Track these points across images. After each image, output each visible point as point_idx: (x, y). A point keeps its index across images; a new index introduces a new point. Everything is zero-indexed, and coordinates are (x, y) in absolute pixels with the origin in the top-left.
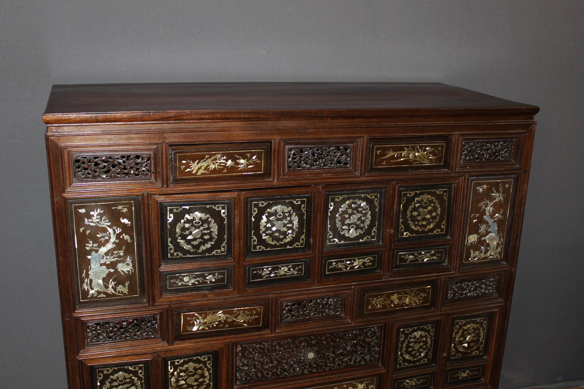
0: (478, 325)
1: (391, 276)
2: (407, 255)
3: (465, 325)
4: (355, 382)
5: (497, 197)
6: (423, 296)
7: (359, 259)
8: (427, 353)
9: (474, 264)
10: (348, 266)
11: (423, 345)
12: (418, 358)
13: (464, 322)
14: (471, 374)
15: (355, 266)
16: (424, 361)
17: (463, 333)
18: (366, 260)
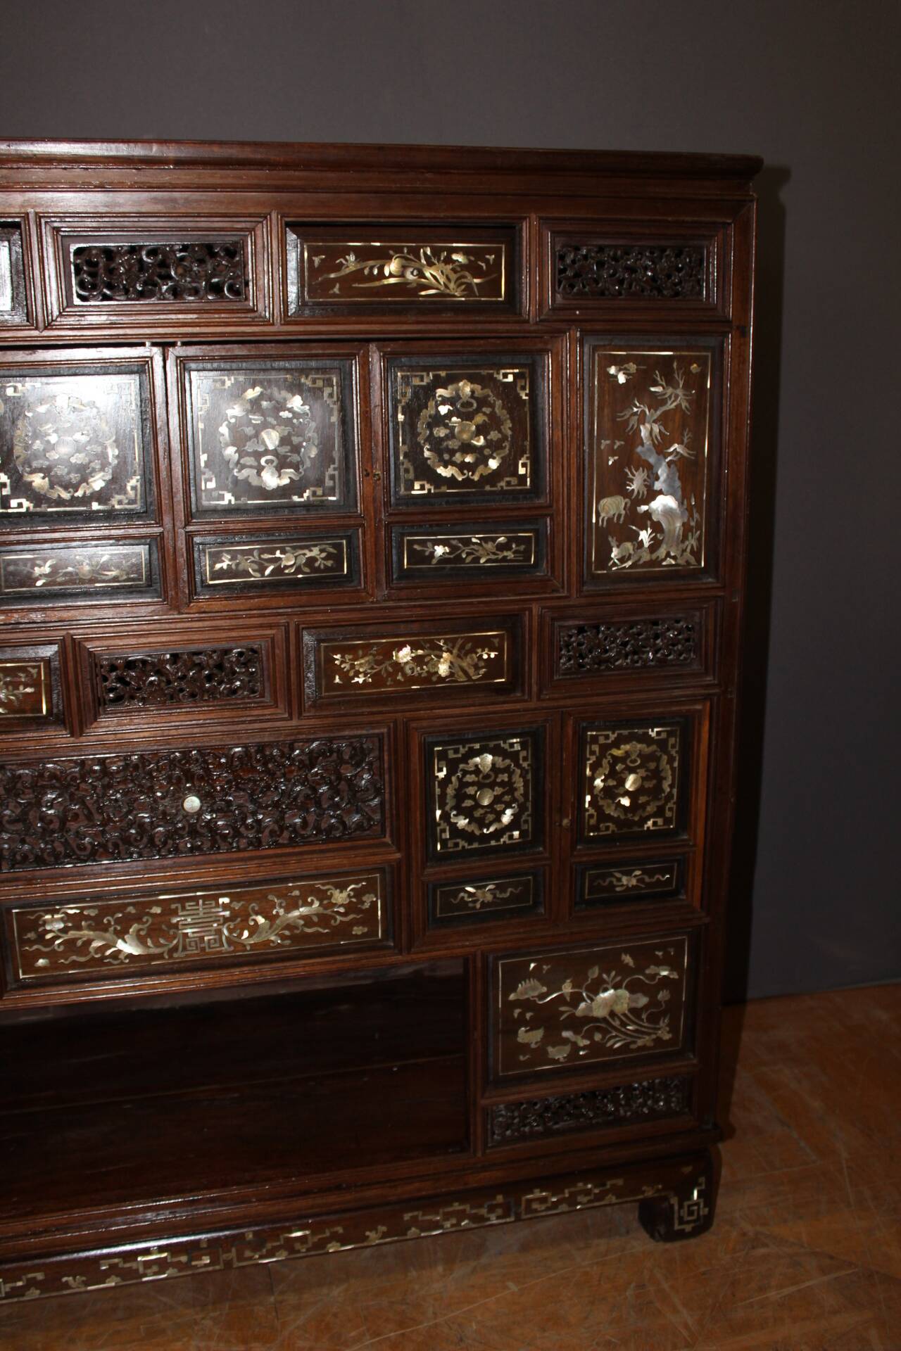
0: (654, 747)
1: (389, 598)
2: (429, 544)
3: (616, 744)
4: (323, 885)
5: (670, 397)
6: (485, 657)
7: (294, 548)
8: (516, 817)
9: (622, 577)
10: (266, 564)
11: (503, 794)
12: (492, 829)
13: (613, 737)
14: (647, 879)
15: (287, 567)
16: (511, 837)
17: (612, 766)
18: (315, 552)
